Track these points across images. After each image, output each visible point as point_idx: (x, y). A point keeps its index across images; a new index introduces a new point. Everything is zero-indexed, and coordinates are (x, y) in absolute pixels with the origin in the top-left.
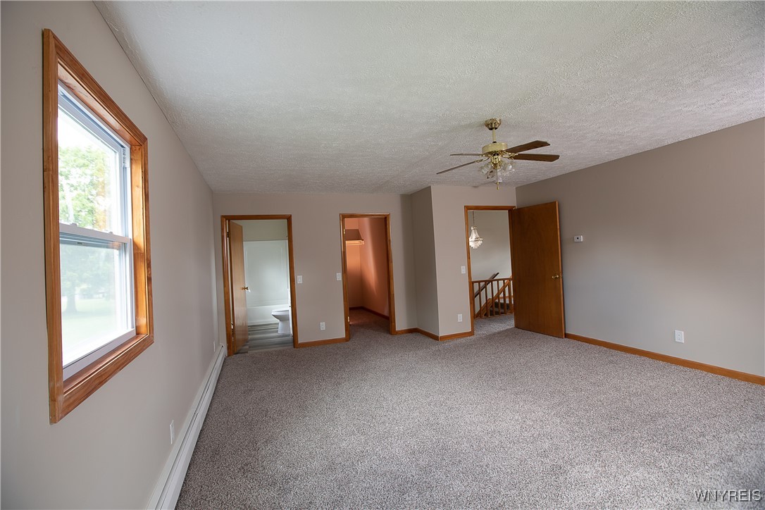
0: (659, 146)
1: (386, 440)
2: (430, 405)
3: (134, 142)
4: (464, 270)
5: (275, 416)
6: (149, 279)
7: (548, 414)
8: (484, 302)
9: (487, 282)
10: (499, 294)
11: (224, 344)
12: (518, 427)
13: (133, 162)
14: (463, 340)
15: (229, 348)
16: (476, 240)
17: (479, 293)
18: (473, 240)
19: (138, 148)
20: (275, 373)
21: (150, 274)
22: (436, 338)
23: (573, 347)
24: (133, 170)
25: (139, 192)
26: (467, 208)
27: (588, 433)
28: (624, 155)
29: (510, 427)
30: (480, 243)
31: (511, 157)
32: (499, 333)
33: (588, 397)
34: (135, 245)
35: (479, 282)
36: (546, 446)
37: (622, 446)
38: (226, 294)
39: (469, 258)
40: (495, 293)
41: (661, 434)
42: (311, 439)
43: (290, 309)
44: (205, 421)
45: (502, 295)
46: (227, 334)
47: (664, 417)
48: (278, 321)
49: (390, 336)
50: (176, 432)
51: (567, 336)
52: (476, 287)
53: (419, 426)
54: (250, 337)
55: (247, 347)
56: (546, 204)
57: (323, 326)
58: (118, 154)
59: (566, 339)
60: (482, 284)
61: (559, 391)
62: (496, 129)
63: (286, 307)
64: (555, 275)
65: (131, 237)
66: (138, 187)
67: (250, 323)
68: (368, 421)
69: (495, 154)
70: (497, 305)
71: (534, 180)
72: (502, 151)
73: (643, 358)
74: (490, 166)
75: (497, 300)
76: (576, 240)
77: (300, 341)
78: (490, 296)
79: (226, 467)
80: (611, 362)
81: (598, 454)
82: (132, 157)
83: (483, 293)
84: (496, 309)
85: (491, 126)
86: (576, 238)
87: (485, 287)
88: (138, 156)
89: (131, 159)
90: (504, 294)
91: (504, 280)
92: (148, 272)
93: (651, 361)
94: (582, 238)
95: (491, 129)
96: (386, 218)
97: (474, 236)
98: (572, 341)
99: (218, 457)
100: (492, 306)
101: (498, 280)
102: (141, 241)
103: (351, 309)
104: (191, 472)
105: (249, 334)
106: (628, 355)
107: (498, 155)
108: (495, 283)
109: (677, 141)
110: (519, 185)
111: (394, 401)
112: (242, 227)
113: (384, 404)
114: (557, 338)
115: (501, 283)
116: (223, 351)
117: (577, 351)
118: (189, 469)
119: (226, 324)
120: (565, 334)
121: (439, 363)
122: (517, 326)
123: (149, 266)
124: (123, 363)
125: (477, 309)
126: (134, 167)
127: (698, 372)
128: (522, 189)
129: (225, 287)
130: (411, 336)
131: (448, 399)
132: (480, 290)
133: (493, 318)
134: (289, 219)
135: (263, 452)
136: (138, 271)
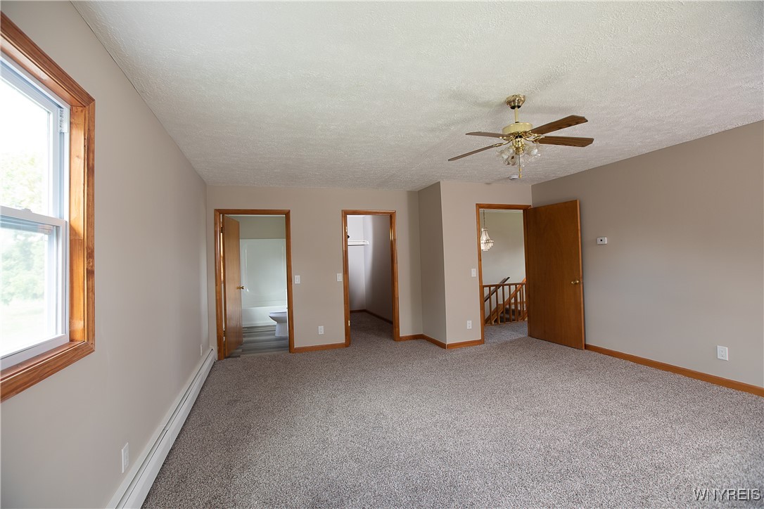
0: (701, 136)
1: (383, 471)
2: (436, 426)
3: (75, 102)
4: (474, 273)
5: (258, 433)
6: (90, 273)
7: (576, 443)
8: (494, 306)
9: (497, 287)
10: (510, 299)
11: (214, 347)
12: (541, 459)
13: (74, 126)
14: (472, 349)
15: (219, 351)
16: (487, 242)
17: (489, 297)
18: (483, 242)
19: (80, 109)
20: (266, 381)
21: (93, 266)
22: (442, 346)
23: (595, 361)
24: (73, 137)
25: (79, 164)
26: (479, 206)
27: (628, 471)
28: (657, 148)
29: (532, 459)
30: (491, 245)
31: (535, 141)
32: (511, 342)
33: (621, 423)
34: (72, 230)
35: (490, 286)
36: (578, 486)
37: (673, 491)
38: (218, 293)
39: (480, 260)
40: (507, 297)
41: (720, 477)
42: (296, 465)
43: (287, 310)
44: (178, 437)
45: (513, 301)
46: (218, 337)
47: (718, 452)
48: (275, 323)
49: (393, 342)
50: (132, 456)
51: (587, 347)
52: (486, 291)
53: (423, 453)
54: (245, 339)
55: (240, 350)
56: (566, 203)
57: (321, 330)
58: (51, 115)
59: (586, 351)
60: (492, 288)
61: (586, 414)
62: (519, 107)
63: (283, 308)
64: (574, 281)
65: (66, 219)
66: (78, 157)
67: (245, 324)
68: (363, 445)
69: (518, 136)
70: (507, 311)
71: (552, 177)
72: (526, 132)
73: (678, 376)
74: (511, 151)
75: (508, 306)
76: (599, 242)
77: (296, 345)
78: (501, 302)
79: (191, 500)
80: (641, 380)
81: (644, 502)
82: (73, 120)
83: (494, 297)
84: (507, 316)
85: (514, 104)
86: (599, 239)
87: (496, 291)
88: (80, 120)
89: (71, 123)
90: (516, 300)
91: (516, 284)
92: (88, 263)
93: (688, 379)
94: (606, 240)
95: (513, 108)
96: (391, 216)
97: (484, 238)
98: (593, 353)
99: (183, 486)
100: (502, 312)
101: (509, 285)
102: (80, 226)
103: (351, 312)
104: (148, 505)
105: (244, 337)
106: (660, 372)
107: (521, 137)
108: (506, 288)
109: (723, 130)
110: (535, 183)
111: (395, 419)
112: (238, 222)
113: (383, 423)
114: (576, 350)
115: (513, 288)
116: (213, 354)
117: (600, 365)
118: (146, 501)
119: (217, 325)
120: (585, 345)
121: (446, 374)
122: (530, 335)
123: (90, 255)
124: (26, 383)
125: (487, 314)
126: (74, 132)
127: (746, 395)
128: (538, 187)
129: (216, 285)
130: (415, 342)
131: (456, 419)
132: (491, 294)
133: (504, 325)
134: (287, 214)
135: (237, 482)
136: (75, 262)
